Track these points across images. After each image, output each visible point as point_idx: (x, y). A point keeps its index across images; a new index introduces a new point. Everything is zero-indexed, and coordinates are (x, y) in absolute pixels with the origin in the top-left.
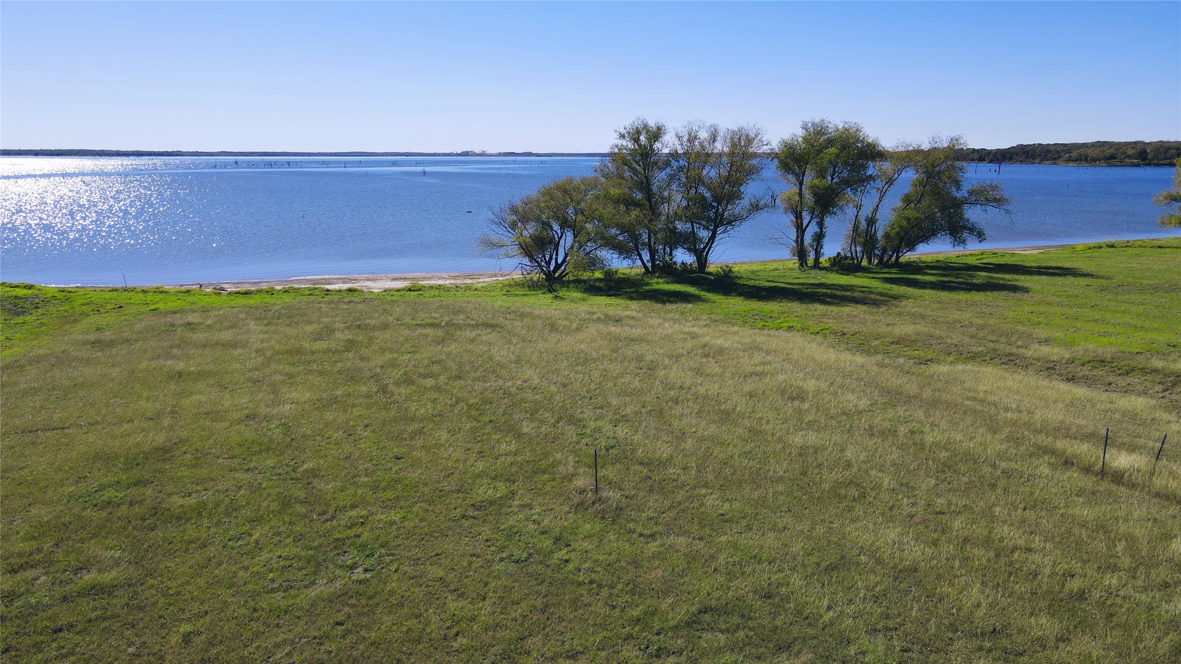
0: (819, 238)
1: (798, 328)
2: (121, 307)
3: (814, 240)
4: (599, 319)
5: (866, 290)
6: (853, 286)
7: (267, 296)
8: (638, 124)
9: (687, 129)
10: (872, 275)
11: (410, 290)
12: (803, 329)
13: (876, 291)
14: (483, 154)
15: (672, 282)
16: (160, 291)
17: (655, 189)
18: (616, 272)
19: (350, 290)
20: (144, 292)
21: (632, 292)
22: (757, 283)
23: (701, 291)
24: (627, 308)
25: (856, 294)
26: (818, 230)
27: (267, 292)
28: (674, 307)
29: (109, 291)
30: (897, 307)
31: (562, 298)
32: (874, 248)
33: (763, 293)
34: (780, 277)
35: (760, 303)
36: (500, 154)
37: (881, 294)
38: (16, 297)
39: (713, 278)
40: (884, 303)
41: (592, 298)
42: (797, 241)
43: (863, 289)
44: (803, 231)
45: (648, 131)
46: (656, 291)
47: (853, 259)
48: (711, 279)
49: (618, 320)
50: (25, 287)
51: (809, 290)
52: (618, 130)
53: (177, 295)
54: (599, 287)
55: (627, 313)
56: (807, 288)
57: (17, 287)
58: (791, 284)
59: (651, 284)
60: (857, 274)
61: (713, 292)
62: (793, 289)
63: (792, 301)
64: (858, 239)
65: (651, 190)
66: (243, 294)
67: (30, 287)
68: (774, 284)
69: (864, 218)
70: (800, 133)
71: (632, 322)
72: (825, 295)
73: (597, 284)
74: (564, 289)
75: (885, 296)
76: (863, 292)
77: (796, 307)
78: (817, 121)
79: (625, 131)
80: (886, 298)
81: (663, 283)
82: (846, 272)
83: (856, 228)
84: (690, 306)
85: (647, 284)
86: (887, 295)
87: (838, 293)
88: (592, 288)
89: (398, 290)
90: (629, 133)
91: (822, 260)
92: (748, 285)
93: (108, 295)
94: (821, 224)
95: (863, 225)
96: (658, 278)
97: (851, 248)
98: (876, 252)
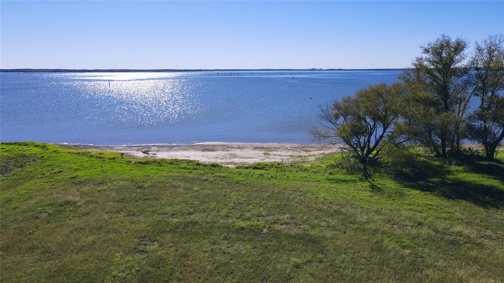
8: (442, 41)
9: (488, 43)
11: (256, 168)
17: (451, 91)
19: (213, 165)
36: (328, 70)
45: (450, 46)
59: (452, 172)
65: (447, 92)
79: (429, 47)
81: (463, 172)
89: (247, 168)
90: (433, 48)
96: (455, 165)
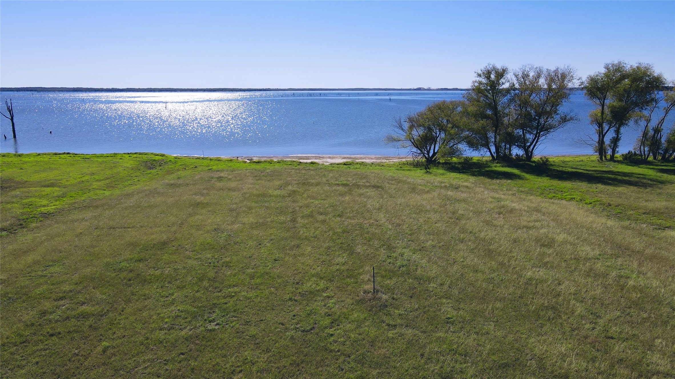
0: (615, 141)
1: (578, 200)
2: (196, 167)
3: (612, 142)
4: (445, 186)
5: (642, 176)
6: (633, 173)
7: (268, 164)
8: (490, 67)
9: (522, 70)
10: (652, 167)
11: (345, 164)
12: (581, 200)
13: (649, 177)
14: (429, 89)
15: (506, 166)
16: (219, 160)
17: (499, 108)
18: (472, 159)
19: (312, 163)
20: (211, 160)
21: (476, 171)
22: (564, 169)
23: (523, 172)
24: (466, 181)
25: (632, 179)
26: (614, 135)
27: (269, 162)
28: (498, 182)
29: (196, 159)
30: (660, 189)
31: (430, 173)
32: (658, 148)
33: (565, 176)
34: (582, 165)
35: (559, 182)
37: (651, 180)
38: (154, 160)
39: (534, 164)
40: (651, 186)
41: (448, 173)
42: (599, 142)
43: (639, 176)
44: (603, 136)
45: (496, 72)
46: (492, 171)
47: (641, 155)
48: (532, 166)
49: (457, 188)
50: (161, 156)
51: (599, 175)
52: (477, 71)
53: (225, 162)
54: (458, 167)
55: (465, 184)
56: (598, 174)
57: (157, 155)
58: (587, 170)
59: (491, 167)
60: (641, 166)
61: (530, 173)
62: (588, 174)
63: (582, 181)
64: (646, 142)
65: (496, 108)
66: (257, 163)
67: (163, 155)
68: (575, 170)
69: (651, 128)
70: (603, 71)
71: (465, 189)
72: (609, 179)
73: (457, 166)
74: (435, 168)
75: (654, 181)
76: (638, 178)
77: (584, 186)
78: (616, 62)
79: (481, 72)
80: (655, 183)
81: (499, 167)
82: (633, 164)
83: (645, 134)
84: (509, 181)
85: (489, 167)
86: (657, 181)
87: (619, 178)
88: (452, 168)
89: (338, 164)
90: (484, 73)
91: (616, 155)
92: (557, 170)
93: (194, 160)
94: (617, 132)
95: (651, 133)
96: (497, 163)
97: (640, 148)
98: (660, 151)
